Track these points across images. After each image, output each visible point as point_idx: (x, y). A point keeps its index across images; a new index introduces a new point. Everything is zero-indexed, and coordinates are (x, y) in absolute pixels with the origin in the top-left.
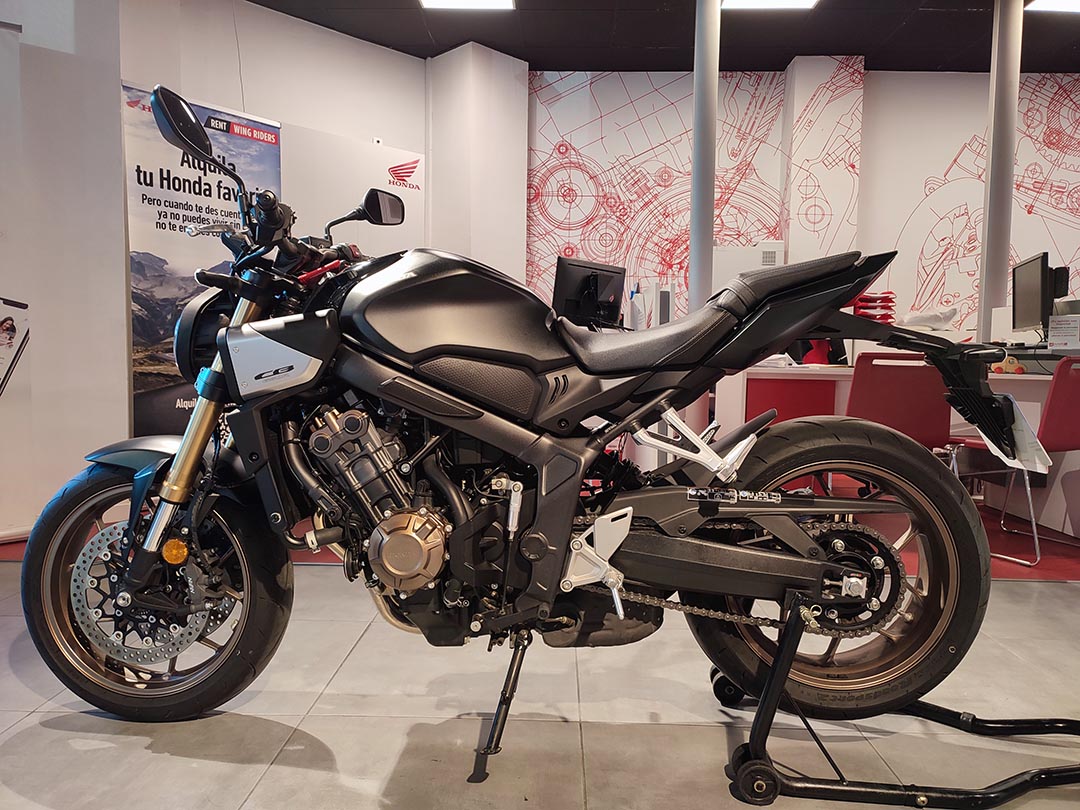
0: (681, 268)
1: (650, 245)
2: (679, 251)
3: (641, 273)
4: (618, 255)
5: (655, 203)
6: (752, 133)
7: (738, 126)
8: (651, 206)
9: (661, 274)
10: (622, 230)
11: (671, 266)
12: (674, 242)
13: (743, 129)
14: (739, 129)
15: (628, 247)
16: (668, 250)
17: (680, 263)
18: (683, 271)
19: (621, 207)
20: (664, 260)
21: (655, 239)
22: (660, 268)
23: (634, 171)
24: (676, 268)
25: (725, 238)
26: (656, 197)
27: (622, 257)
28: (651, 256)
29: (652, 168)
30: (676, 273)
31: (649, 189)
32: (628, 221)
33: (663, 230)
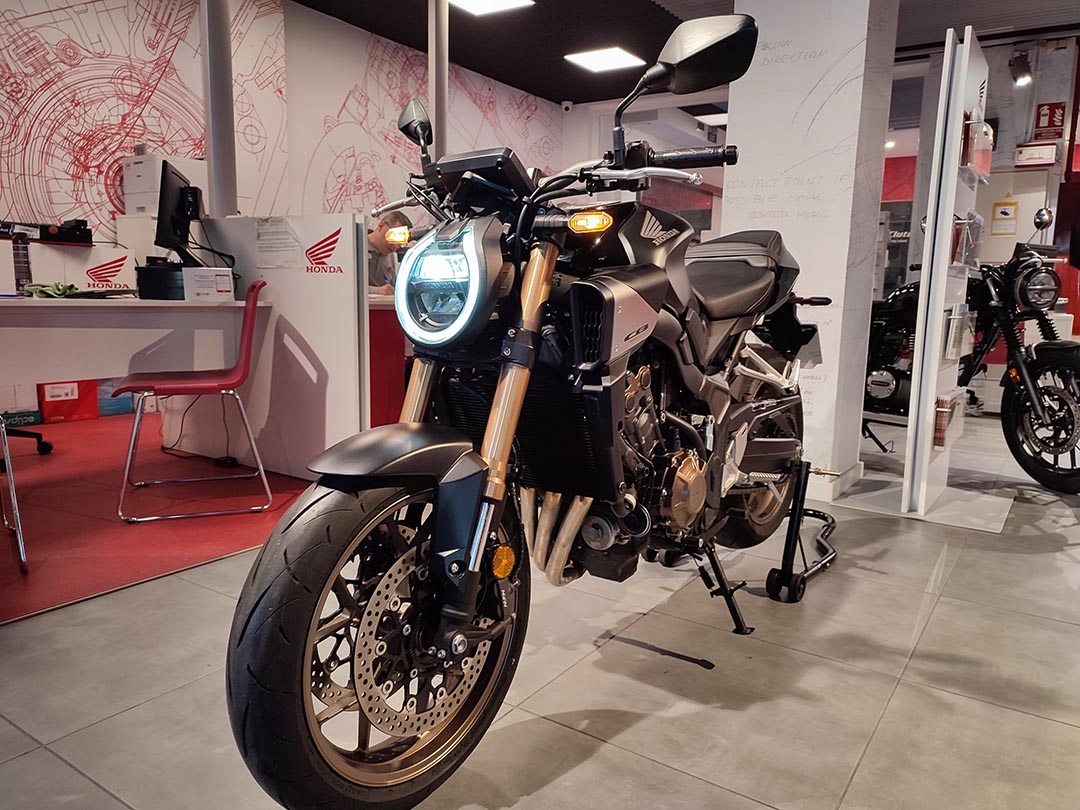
0: (100, 173)
1: (56, 138)
2: (95, 151)
3: (49, 173)
4: (13, 144)
5: (60, 84)
6: (170, 26)
7: (153, 12)
8: (55, 88)
9: (76, 177)
10: (17, 111)
11: (87, 169)
12: (90, 139)
13: (159, 17)
14: (155, 17)
15: (27, 136)
16: (82, 148)
17: (98, 166)
18: (102, 177)
19: (12, 80)
20: (78, 160)
21: (64, 131)
22: (72, 169)
23: (26, 34)
24: (93, 171)
25: (149, 143)
26: (59, 75)
27: (20, 148)
28: (59, 153)
29: (52, 37)
30: (94, 178)
31: (49, 64)
32: (23, 101)
33: (72, 122)
